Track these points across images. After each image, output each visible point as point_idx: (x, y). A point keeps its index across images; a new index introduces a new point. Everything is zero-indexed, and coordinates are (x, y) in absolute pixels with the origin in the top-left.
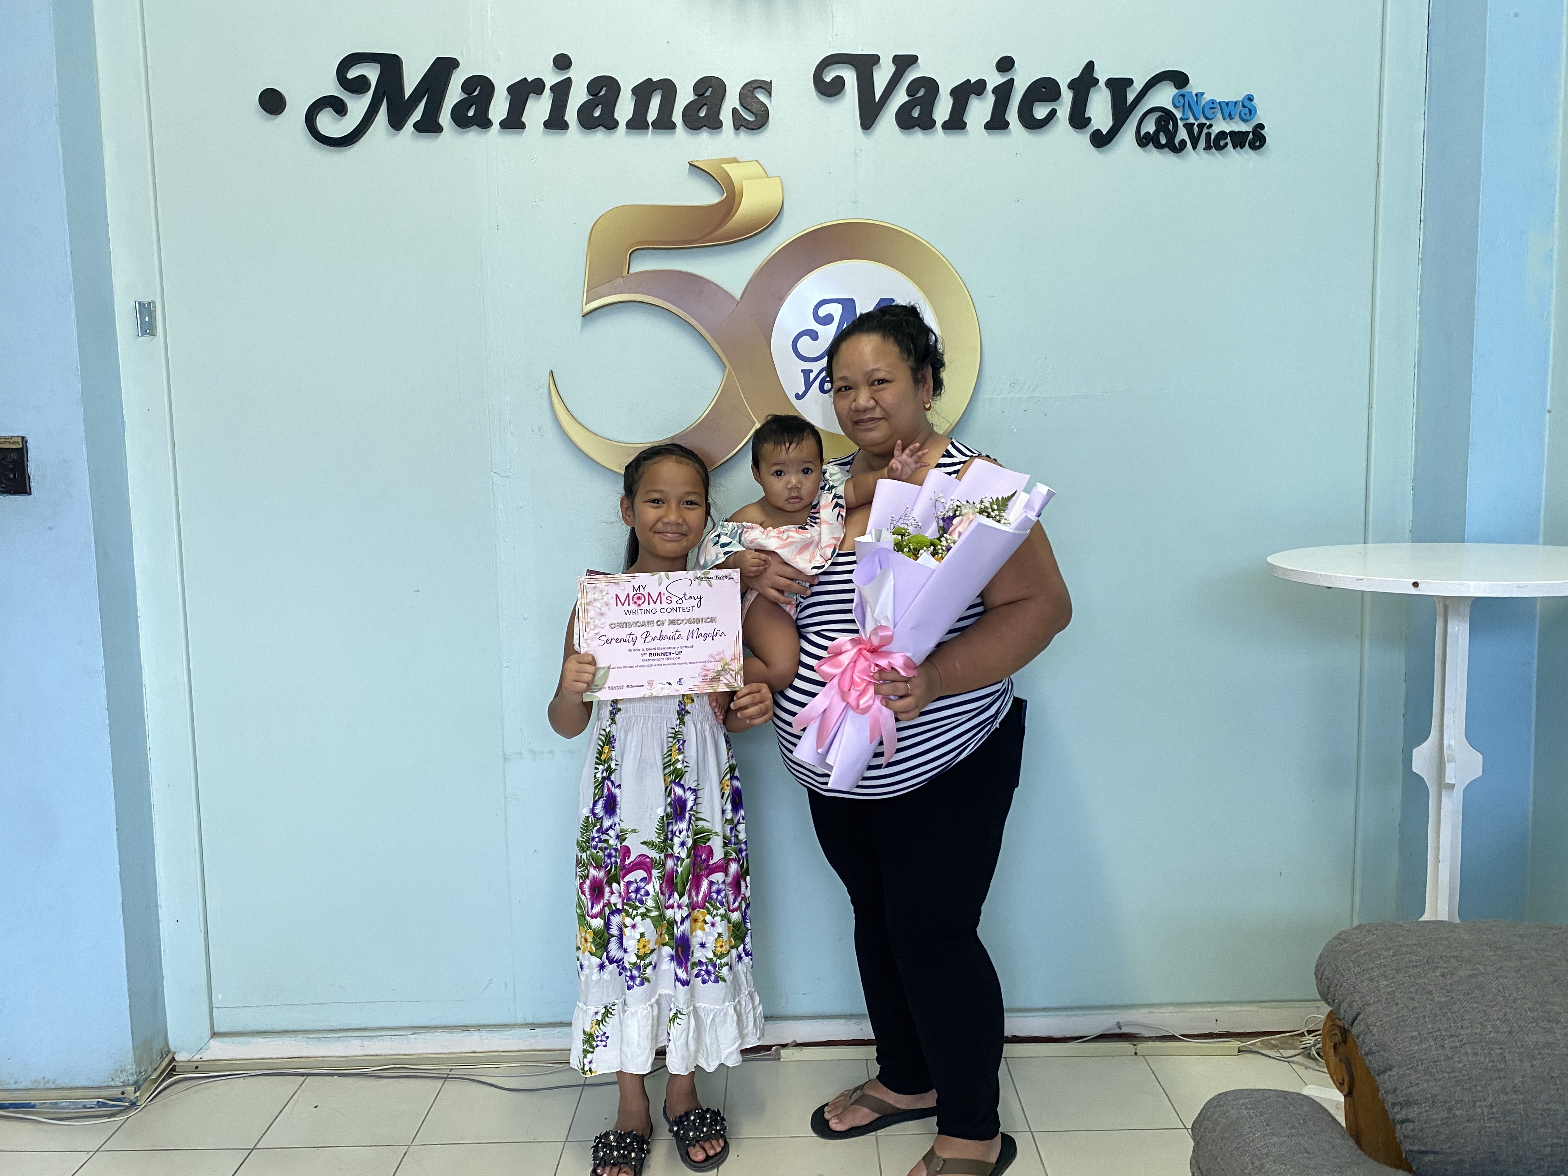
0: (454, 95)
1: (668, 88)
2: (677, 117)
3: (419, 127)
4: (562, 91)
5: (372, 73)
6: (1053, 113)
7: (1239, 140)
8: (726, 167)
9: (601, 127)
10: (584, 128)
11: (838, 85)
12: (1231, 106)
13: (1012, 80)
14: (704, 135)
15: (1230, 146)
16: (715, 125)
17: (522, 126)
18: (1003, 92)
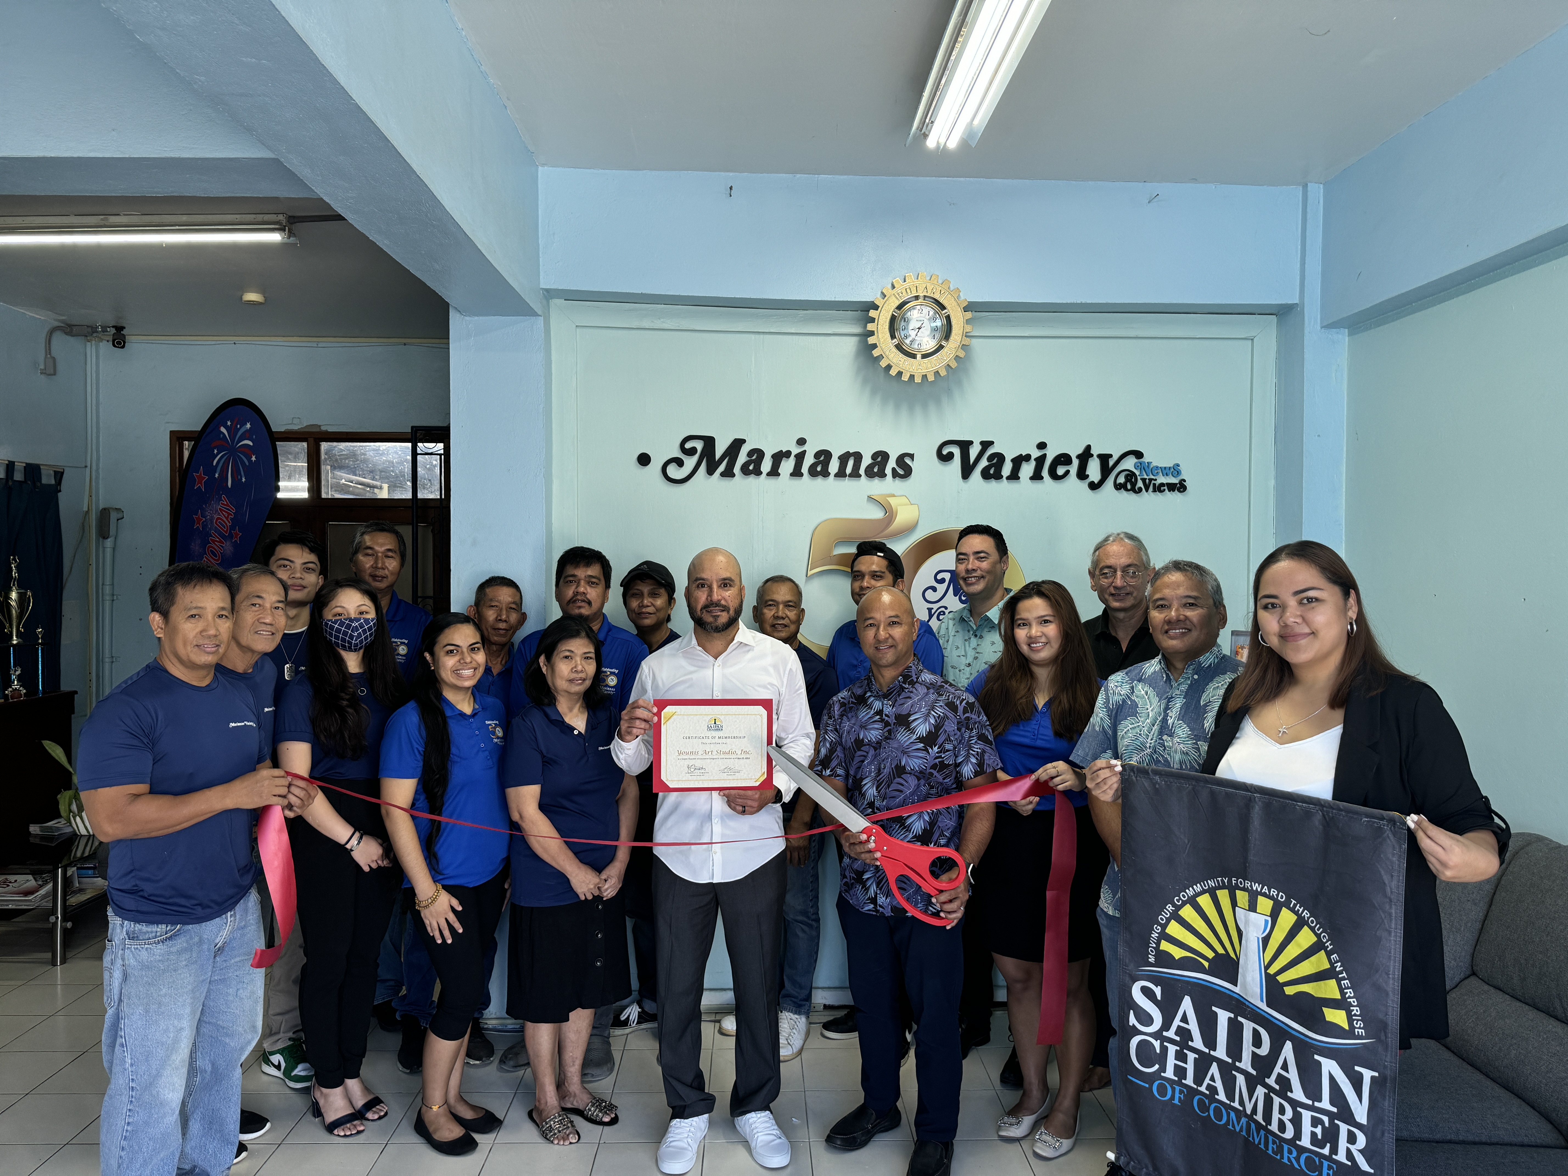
0: (742, 458)
1: (858, 457)
2: (862, 471)
3: (723, 475)
4: (800, 457)
5: (699, 445)
6: (1067, 472)
7: (1172, 487)
8: (889, 499)
9: (821, 476)
10: (811, 476)
11: (950, 456)
12: (1168, 469)
13: (1045, 455)
14: (876, 481)
15: (1167, 490)
16: (882, 475)
17: (779, 475)
18: (1041, 460)
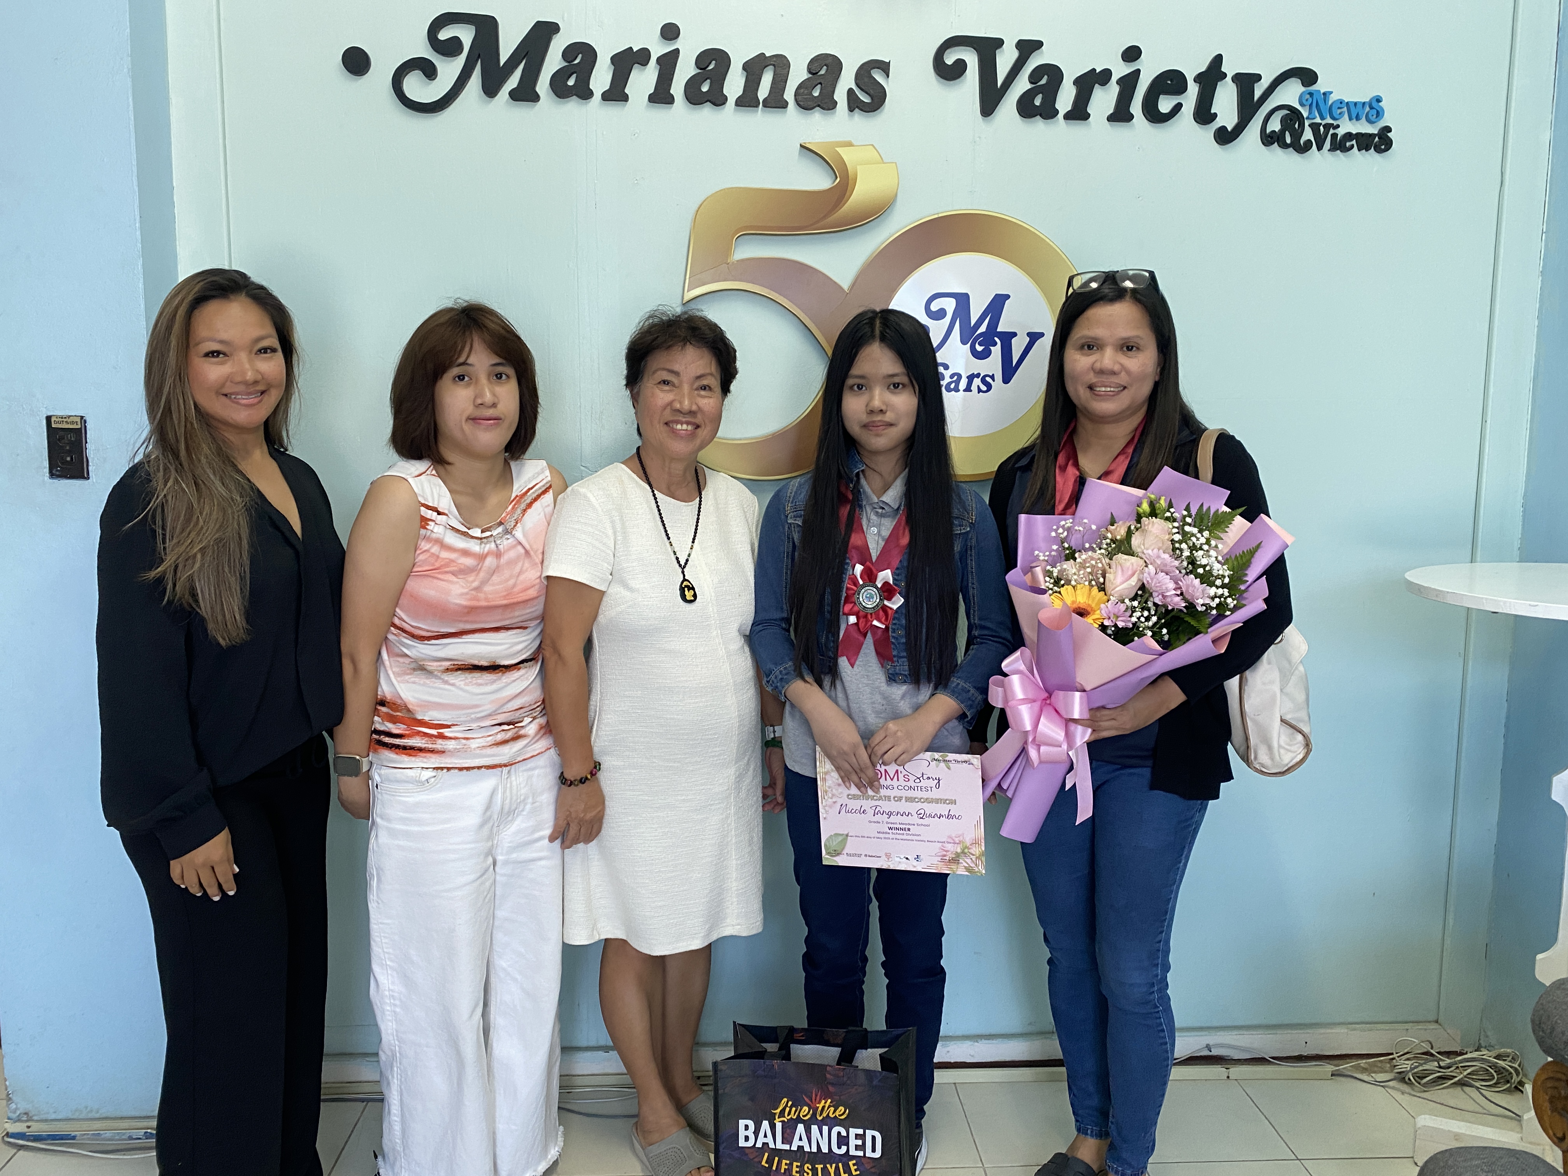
0: (553, 62)
1: (780, 64)
2: (789, 95)
3: (516, 96)
4: (668, 62)
5: (466, 35)
6: (1178, 107)
7: (1365, 142)
8: (840, 150)
9: (708, 103)
10: (690, 103)
11: (960, 67)
12: (1359, 106)
13: (1138, 72)
14: (817, 115)
15: (1355, 148)
16: (827, 104)
17: (625, 98)
18: (1129, 83)
